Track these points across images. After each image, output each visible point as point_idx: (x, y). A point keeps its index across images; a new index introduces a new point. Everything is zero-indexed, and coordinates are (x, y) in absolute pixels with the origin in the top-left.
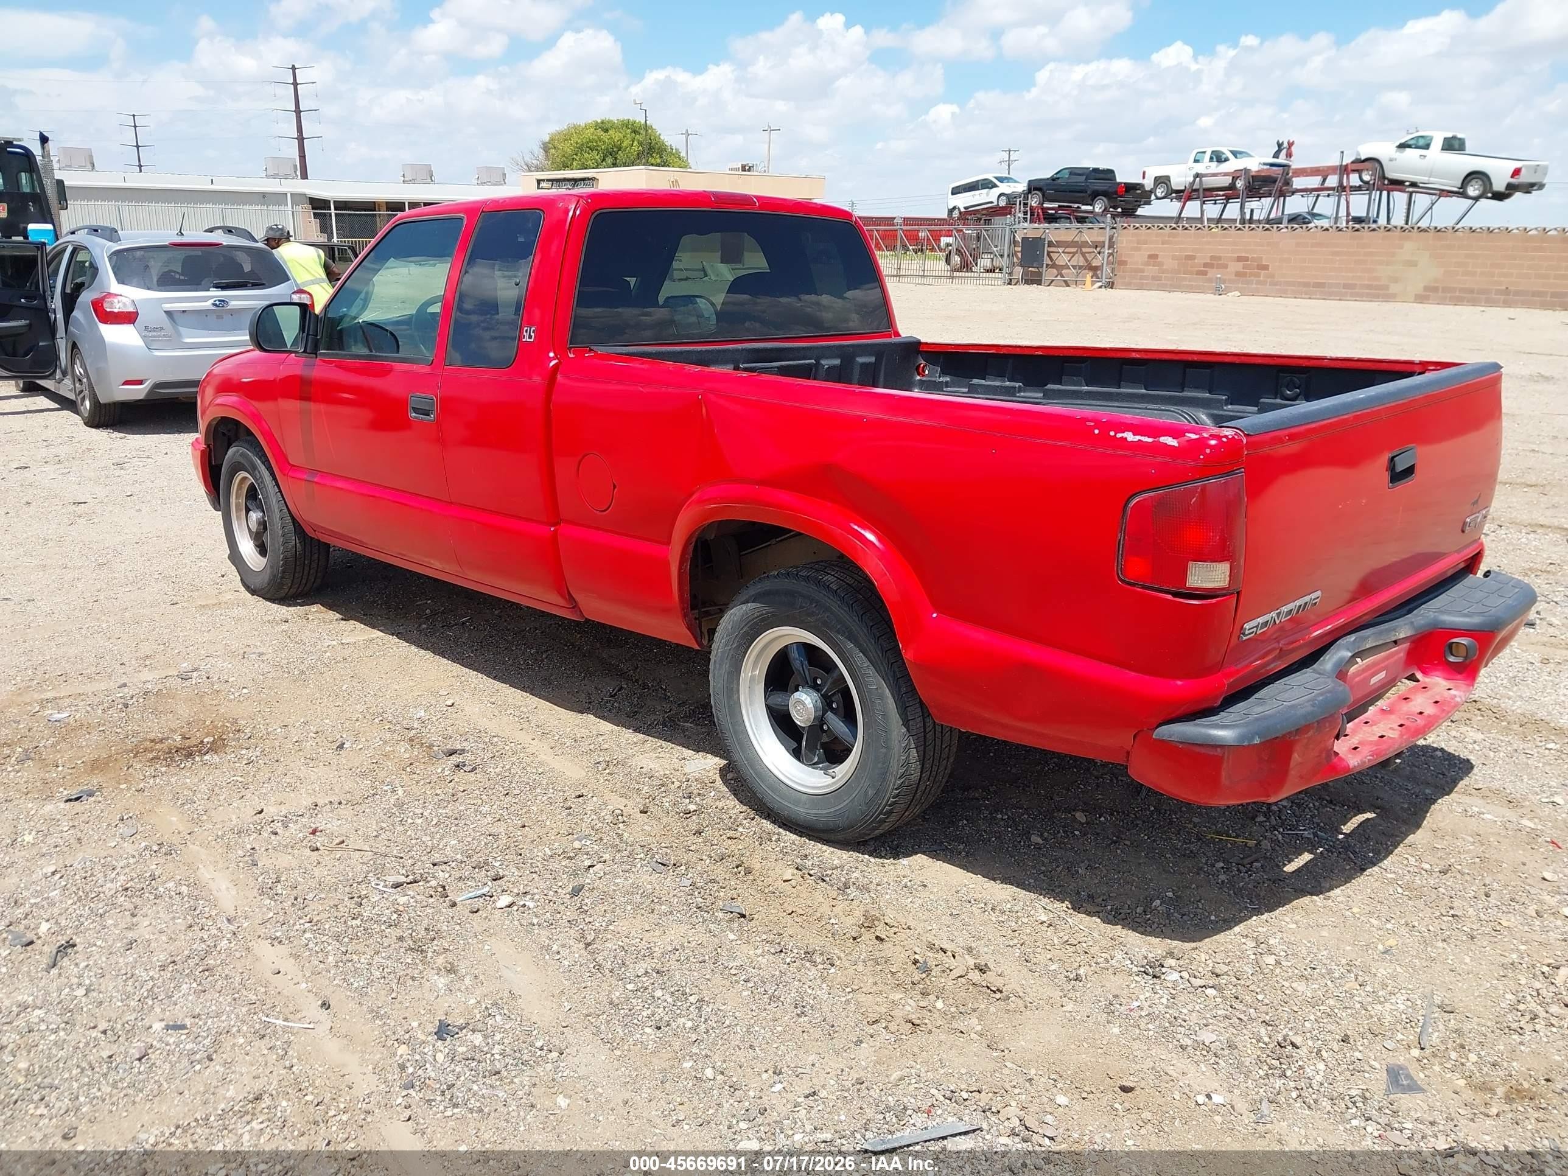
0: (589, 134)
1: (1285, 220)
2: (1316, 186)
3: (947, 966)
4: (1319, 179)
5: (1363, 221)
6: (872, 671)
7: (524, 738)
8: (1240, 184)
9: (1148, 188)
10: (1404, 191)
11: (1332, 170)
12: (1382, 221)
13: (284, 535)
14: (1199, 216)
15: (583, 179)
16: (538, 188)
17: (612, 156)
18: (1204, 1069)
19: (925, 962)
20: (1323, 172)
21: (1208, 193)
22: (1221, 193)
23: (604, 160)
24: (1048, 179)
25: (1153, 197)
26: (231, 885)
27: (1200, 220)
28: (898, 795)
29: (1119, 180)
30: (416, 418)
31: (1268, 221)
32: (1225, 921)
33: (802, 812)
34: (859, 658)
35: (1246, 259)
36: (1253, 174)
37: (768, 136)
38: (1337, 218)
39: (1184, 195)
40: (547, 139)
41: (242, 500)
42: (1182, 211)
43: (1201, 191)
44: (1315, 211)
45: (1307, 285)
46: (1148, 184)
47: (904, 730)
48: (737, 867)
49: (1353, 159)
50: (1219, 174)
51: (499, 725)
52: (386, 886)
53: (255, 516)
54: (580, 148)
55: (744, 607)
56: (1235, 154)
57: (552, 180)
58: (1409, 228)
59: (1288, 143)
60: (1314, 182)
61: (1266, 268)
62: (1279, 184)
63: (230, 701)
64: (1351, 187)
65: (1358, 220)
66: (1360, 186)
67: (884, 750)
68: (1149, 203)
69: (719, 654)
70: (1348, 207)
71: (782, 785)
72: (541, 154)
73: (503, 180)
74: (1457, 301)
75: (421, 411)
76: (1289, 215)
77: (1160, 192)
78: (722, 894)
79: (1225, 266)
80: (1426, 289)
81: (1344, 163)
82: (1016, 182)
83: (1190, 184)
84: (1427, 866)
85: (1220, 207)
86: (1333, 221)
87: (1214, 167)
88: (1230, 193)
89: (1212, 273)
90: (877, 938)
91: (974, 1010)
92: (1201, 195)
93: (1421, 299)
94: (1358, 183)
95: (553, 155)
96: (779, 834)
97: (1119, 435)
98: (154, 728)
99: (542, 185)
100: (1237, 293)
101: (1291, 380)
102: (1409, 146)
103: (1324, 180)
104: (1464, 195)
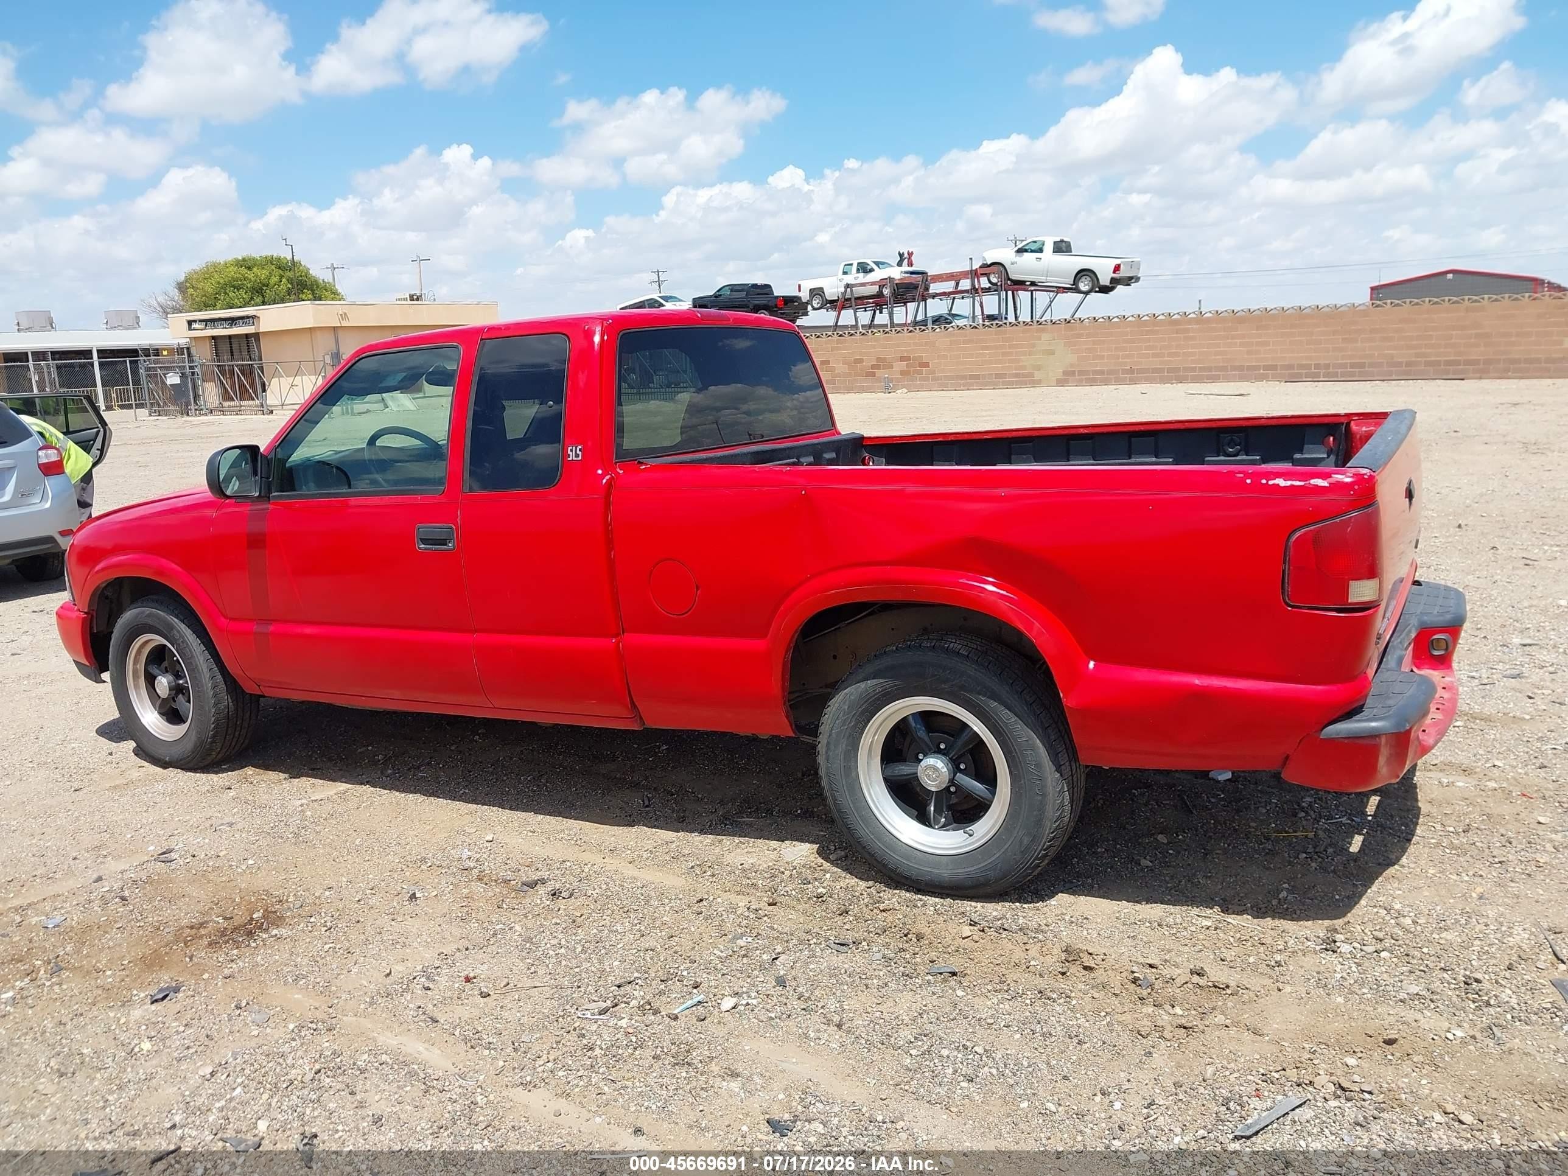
0: (232, 271)
1: (930, 322)
2: (951, 290)
3: (1168, 976)
4: (953, 283)
5: (996, 319)
6: (1020, 725)
7: (587, 857)
8: (886, 292)
9: (804, 300)
10: (1027, 290)
11: (964, 275)
12: (1011, 318)
13: (215, 695)
14: (854, 323)
15: (242, 318)
16: (190, 329)
17: (261, 293)
18: (1429, 1014)
19: (1145, 978)
20: (956, 277)
21: (859, 302)
22: (871, 301)
23: (252, 298)
24: (711, 296)
25: (809, 308)
26: (426, 1045)
27: (856, 327)
28: (1053, 838)
29: (776, 294)
30: (426, 549)
31: (916, 323)
32: (1348, 897)
33: (946, 873)
34: (1006, 715)
35: (908, 359)
36: (897, 282)
37: (418, 266)
38: (974, 317)
39: (837, 304)
40: (182, 279)
41: (141, 667)
42: (838, 320)
43: (853, 300)
44: (953, 312)
45: (963, 377)
46: (805, 296)
47: (1058, 775)
48: (906, 936)
49: (980, 264)
50: (867, 283)
51: (556, 851)
52: (593, 1014)
53: (163, 683)
54: (223, 288)
55: (862, 685)
56: (877, 264)
57: (206, 321)
58: (1036, 323)
59: (908, 253)
60: (949, 286)
61: (926, 365)
62: (920, 290)
63: (241, 874)
64: (982, 289)
65: (991, 318)
66: (990, 288)
67: (1039, 798)
68: (806, 314)
69: (834, 735)
70: (982, 307)
71: (916, 851)
72: (176, 294)
73: (136, 323)
74: (1092, 382)
75: (430, 541)
76: (933, 317)
77: (816, 303)
78: (918, 960)
79: (891, 367)
80: (1065, 373)
81: (974, 268)
82: (680, 300)
83: (843, 294)
84: (1451, 829)
85: (870, 314)
86: (971, 320)
87: (862, 278)
88: (878, 301)
89: (879, 373)
90: (1085, 968)
91: (1214, 1008)
92: (854, 304)
93: (1061, 383)
94: (988, 285)
95: (192, 295)
96: (921, 900)
97: (1271, 482)
98: (183, 914)
99: (194, 326)
100: (905, 390)
101: (1232, 439)
102: (1026, 251)
103: (957, 284)
104: (1077, 290)
